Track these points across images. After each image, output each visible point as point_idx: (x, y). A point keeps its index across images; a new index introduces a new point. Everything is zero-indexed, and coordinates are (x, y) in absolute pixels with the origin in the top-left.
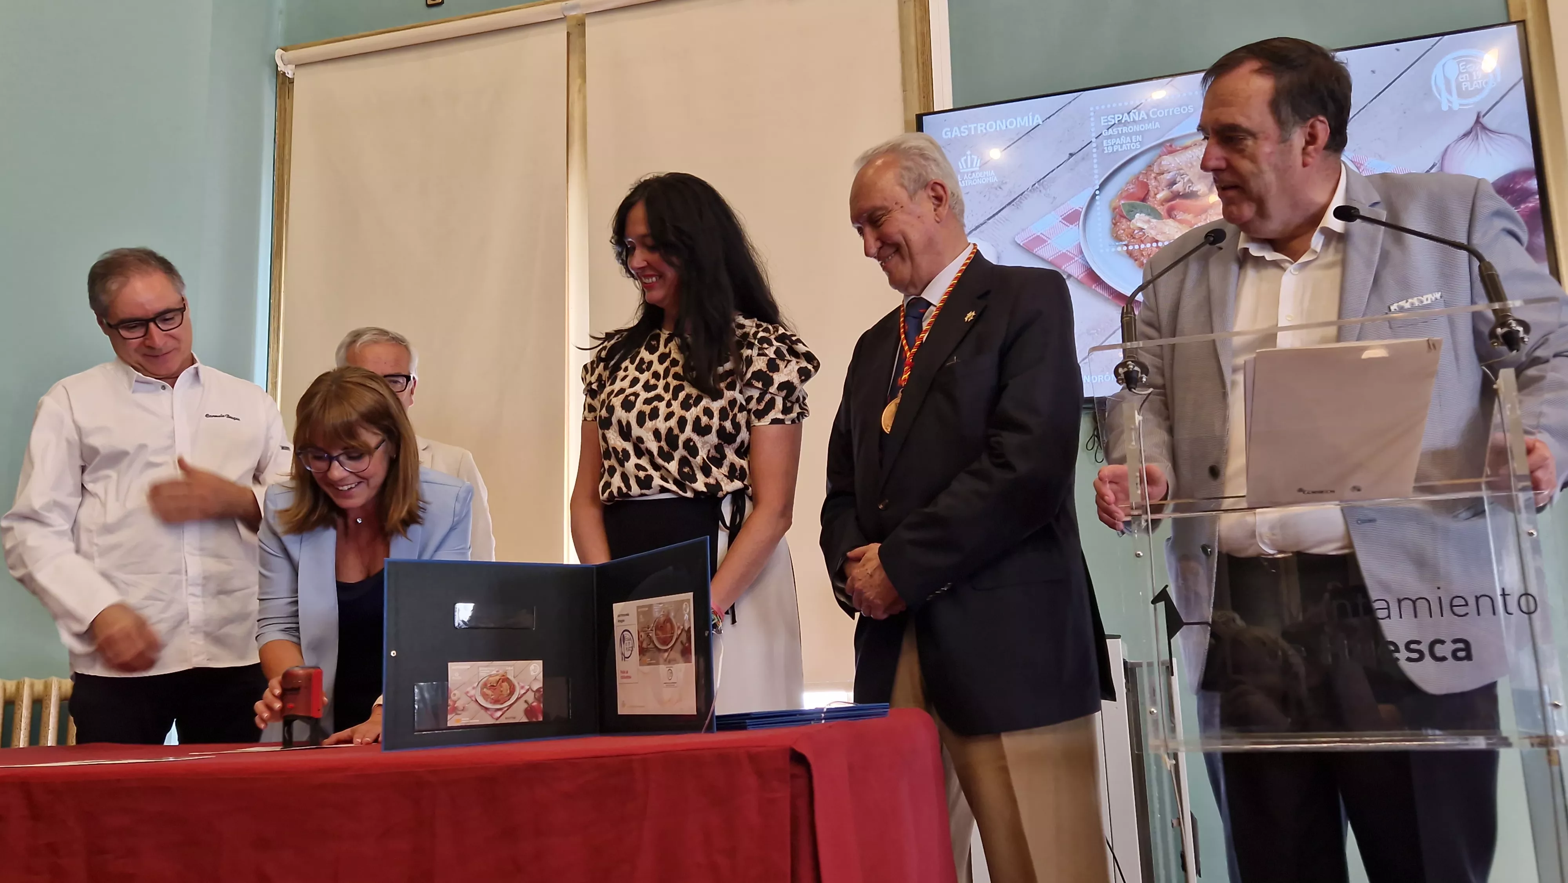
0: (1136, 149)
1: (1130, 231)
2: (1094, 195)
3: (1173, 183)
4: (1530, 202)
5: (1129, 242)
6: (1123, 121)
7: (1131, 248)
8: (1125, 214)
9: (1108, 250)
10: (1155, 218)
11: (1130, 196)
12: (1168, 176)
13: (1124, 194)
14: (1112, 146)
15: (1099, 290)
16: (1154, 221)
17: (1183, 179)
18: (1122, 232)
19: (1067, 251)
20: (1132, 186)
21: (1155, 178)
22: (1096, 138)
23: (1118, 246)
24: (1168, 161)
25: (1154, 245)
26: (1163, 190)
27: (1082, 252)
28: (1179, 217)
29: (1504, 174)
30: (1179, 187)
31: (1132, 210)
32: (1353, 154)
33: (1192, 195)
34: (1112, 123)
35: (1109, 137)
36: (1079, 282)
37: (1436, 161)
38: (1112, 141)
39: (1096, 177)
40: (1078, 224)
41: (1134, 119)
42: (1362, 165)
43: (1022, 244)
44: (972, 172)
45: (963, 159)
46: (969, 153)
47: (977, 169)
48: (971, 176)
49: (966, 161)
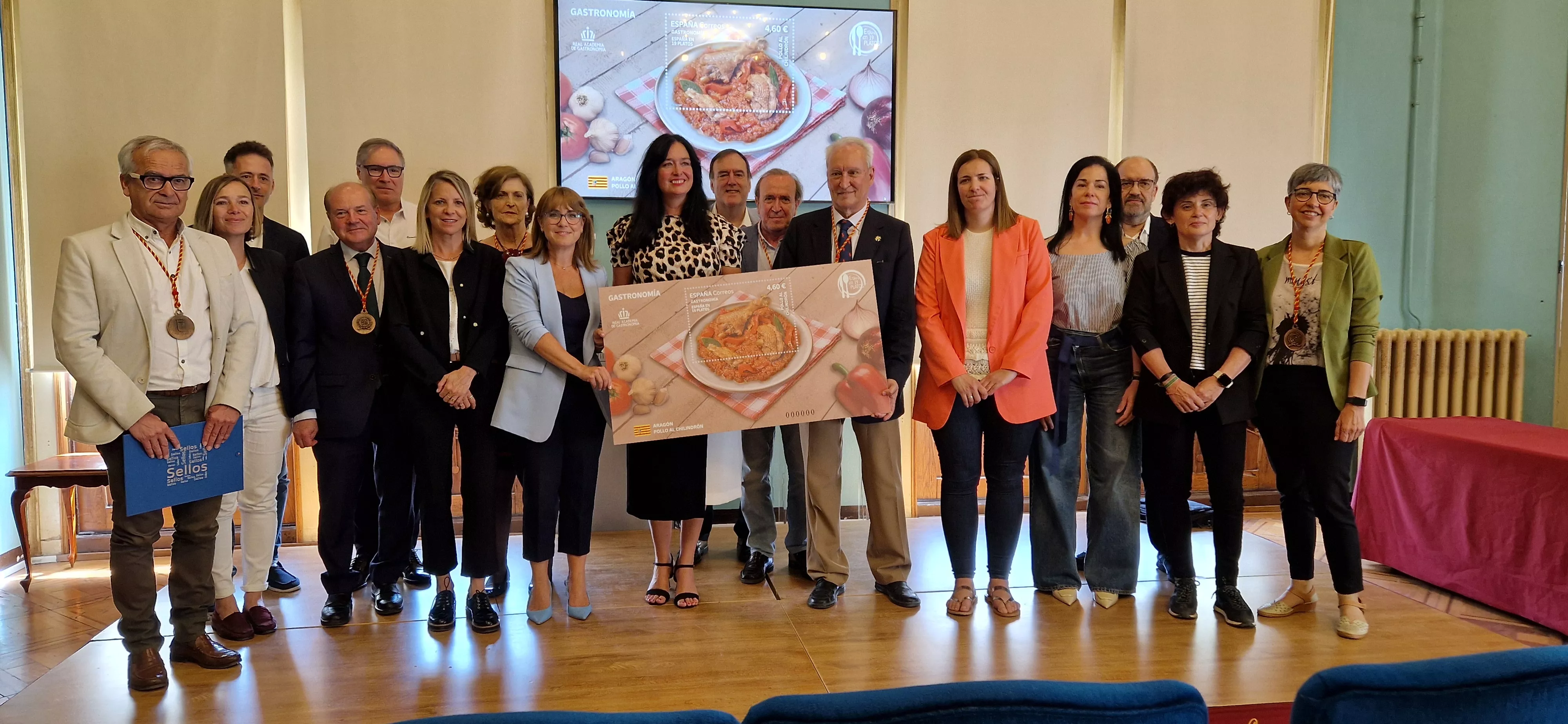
0: (690, 46)
1: (684, 98)
2: (664, 72)
3: (710, 72)
4: (887, 116)
5: (683, 105)
6: (685, 26)
7: (684, 109)
8: (682, 86)
9: (670, 108)
10: (699, 93)
11: (685, 76)
12: (707, 67)
13: (682, 75)
14: (677, 41)
16: (698, 94)
17: (716, 70)
18: (679, 98)
19: (647, 106)
20: (686, 70)
21: (700, 67)
22: (668, 34)
23: (676, 106)
24: (709, 58)
25: (697, 109)
26: (704, 75)
27: (655, 107)
28: (712, 94)
29: (877, 98)
30: (713, 75)
31: (686, 85)
32: (806, 73)
33: (720, 82)
34: (677, 27)
35: (675, 35)
36: (653, 126)
37: (847, 84)
38: (677, 38)
39: (666, 60)
40: (654, 89)
41: (690, 26)
42: (810, 79)
43: (619, 96)
44: (592, 42)
45: (584, 32)
46: (588, 28)
47: (593, 40)
48: (589, 44)
49: (586, 34)
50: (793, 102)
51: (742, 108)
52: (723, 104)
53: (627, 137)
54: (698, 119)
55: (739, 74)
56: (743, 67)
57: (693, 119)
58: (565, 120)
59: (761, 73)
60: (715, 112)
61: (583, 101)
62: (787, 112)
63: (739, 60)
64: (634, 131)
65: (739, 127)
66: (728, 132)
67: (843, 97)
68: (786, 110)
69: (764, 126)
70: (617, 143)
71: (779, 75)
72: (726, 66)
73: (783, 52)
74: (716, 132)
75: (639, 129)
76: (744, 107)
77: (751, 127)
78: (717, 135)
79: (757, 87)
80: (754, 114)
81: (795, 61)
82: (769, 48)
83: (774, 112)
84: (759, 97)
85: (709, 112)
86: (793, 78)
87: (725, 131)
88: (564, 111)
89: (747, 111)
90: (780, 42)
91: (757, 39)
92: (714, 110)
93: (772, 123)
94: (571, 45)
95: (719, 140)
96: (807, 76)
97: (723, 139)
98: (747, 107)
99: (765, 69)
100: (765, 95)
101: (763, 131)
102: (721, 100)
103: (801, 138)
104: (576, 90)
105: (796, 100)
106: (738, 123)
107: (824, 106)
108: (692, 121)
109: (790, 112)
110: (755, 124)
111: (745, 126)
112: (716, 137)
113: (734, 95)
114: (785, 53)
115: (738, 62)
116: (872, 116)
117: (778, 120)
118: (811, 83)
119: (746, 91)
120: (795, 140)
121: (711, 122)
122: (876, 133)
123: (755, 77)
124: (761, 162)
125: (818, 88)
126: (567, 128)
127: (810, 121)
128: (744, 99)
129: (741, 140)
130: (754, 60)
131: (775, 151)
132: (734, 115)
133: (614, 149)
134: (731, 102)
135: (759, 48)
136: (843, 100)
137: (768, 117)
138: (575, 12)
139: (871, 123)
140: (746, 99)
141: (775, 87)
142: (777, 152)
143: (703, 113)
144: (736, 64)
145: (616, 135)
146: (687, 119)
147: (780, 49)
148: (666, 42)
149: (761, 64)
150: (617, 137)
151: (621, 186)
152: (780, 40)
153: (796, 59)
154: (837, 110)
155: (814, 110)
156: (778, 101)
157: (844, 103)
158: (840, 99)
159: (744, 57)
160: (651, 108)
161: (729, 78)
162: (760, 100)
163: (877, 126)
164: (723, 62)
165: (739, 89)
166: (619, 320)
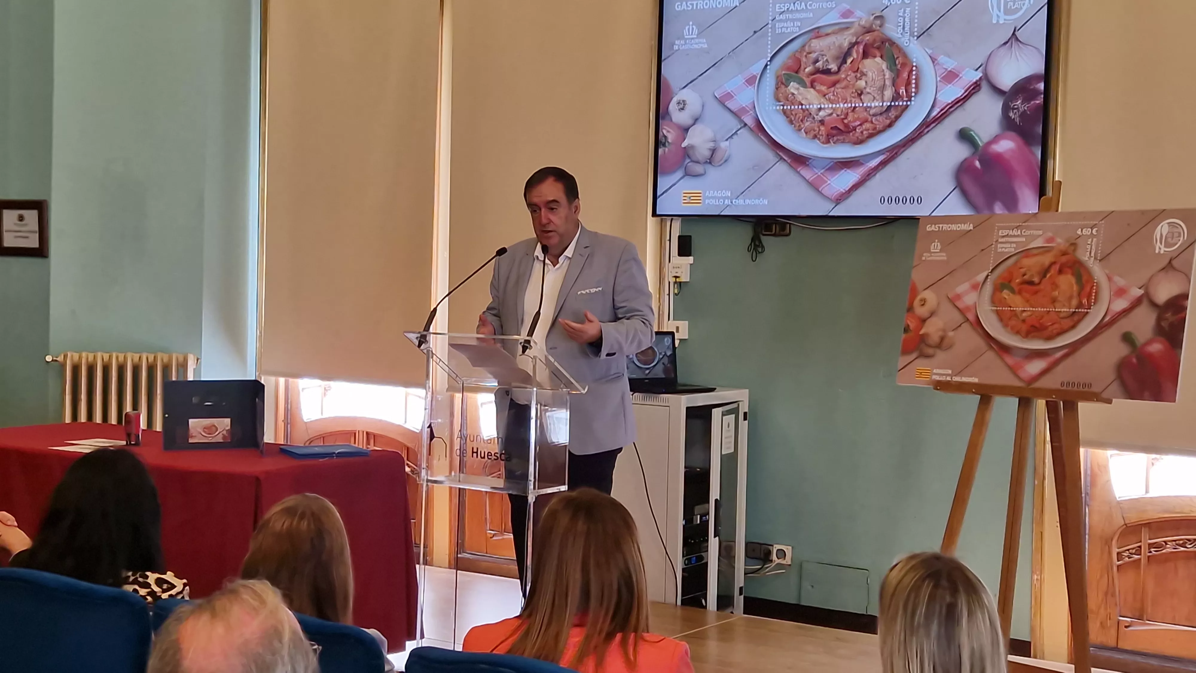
0: (796, 32)
1: (786, 95)
2: (766, 65)
3: (817, 61)
4: (1037, 100)
5: (785, 103)
6: (790, 9)
7: (785, 107)
8: (784, 81)
9: (771, 108)
10: (803, 87)
11: (788, 69)
13: (785, 66)
14: (782, 27)
15: (762, 136)
16: (801, 89)
17: (823, 59)
18: (781, 95)
19: (746, 106)
20: (790, 61)
21: (806, 56)
22: (772, 21)
23: (778, 105)
24: (816, 44)
25: (800, 107)
26: (810, 66)
27: (755, 107)
28: (817, 88)
29: (1024, 76)
30: (819, 64)
31: (789, 79)
32: (931, 51)
33: (827, 72)
34: (782, 10)
35: (781, 21)
36: (751, 129)
37: (983, 62)
38: (782, 25)
39: (769, 51)
40: (754, 86)
41: (797, 8)
42: (936, 60)
43: (718, 97)
44: (693, 38)
45: (687, 28)
46: (691, 23)
47: (695, 36)
48: (691, 41)
49: (689, 29)
50: (913, 90)
51: (851, 102)
52: (830, 99)
53: (724, 145)
54: (801, 117)
55: (849, 61)
56: (854, 50)
57: (795, 119)
58: (665, 129)
59: (875, 57)
60: (820, 109)
61: (682, 106)
62: (905, 103)
63: (850, 43)
64: (731, 137)
65: (846, 126)
66: (834, 132)
67: (978, 78)
68: (904, 101)
69: (876, 123)
70: (713, 151)
71: (898, 58)
72: (834, 52)
73: (904, 28)
74: (820, 133)
75: (737, 134)
77: (861, 125)
78: (821, 138)
79: (870, 74)
80: (867, 109)
81: (918, 37)
82: (887, 25)
83: (889, 104)
84: (871, 86)
85: (813, 110)
86: (914, 60)
87: (831, 132)
88: (663, 118)
89: (857, 105)
90: (900, 16)
91: (873, 15)
92: (819, 106)
93: (886, 119)
94: (674, 44)
95: (823, 143)
96: (933, 56)
97: (828, 142)
98: (858, 100)
99: (881, 52)
100: (879, 84)
101: (875, 129)
102: (827, 94)
103: (922, 136)
104: (676, 94)
105: (917, 87)
106: (846, 121)
107: (954, 92)
108: (794, 122)
109: (909, 103)
110: (866, 121)
111: (853, 125)
112: (819, 139)
113: (843, 86)
114: (906, 29)
115: (849, 46)
116: (1017, 102)
117: (895, 114)
118: (936, 64)
119: (857, 81)
120: (914, 138)
121: (815, 121)
122: (1021, 124)
123: (868, 62)
124: (871, 168)
125: (946, 69)
126: (665, 137)
127: (934, 114)
128: (854, 91)
129: (848, 142)
130: (868, 40)
131: (888, 154)
132: (842, 111)
133: (710, 159)
134: (839, 96)
135: (874, 26)
136: (978, 83)
137: (882, 112)
138: (680, 7)
139: (1015, 111)
140: (856, 91)
141: (892, 73)
142: (891, 155)
143: (807, 112)
144: (847, 49)
145: (713, 143)
146: (788, 119)
147: (899, 24)
148: (770, 30)
149: (875, 46)
150: (714, 145)
151: (716, 202)
152: (899, 14)
153: (919, 35)
154: (969, 96)
155: (939, 98)
156: (896, 90)
157: (978, 88)
158: (974, 80)
159: (858, 38)
160: (750, 108)
161: (837, 66)
162: (874, 90)
163: (1023, 115)
164: (831, 48)
165: (848, 79)
166: (929, 252)
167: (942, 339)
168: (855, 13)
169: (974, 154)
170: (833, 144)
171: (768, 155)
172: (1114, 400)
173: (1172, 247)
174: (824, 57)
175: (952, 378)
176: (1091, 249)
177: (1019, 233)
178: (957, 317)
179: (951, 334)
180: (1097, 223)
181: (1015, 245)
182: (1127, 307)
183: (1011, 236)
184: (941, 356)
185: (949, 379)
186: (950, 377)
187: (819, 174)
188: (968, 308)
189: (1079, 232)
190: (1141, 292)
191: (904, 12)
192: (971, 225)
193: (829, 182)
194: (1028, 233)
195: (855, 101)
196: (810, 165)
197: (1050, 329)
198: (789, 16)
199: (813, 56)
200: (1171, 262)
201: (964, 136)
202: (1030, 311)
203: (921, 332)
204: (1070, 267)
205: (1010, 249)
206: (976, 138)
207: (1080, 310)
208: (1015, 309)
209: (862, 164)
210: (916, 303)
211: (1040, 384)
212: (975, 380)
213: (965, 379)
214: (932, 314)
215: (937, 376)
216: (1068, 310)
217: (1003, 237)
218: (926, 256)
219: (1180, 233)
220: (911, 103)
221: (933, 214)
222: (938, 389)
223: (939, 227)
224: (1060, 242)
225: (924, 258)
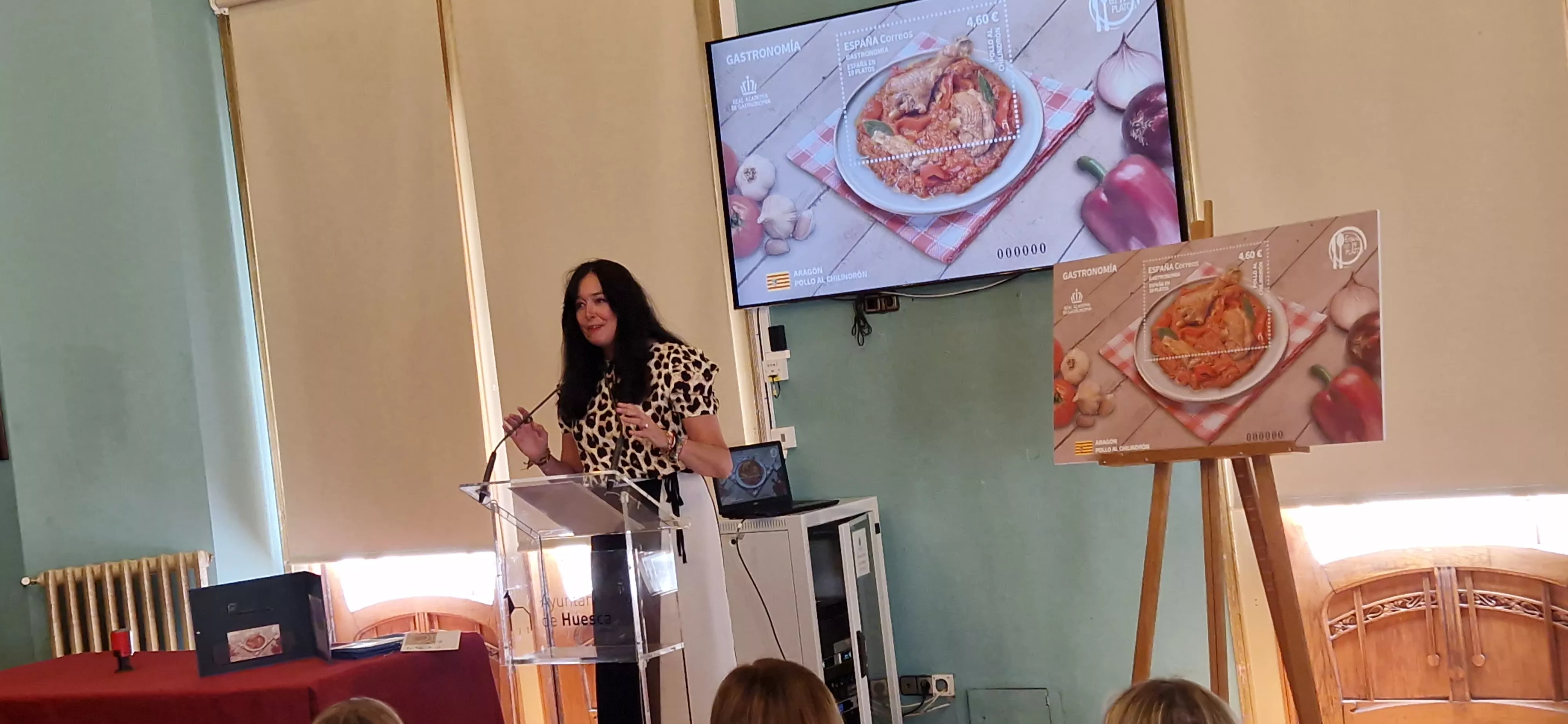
0: (872, 72)
1: (871, 146)
2: (843, 115)
3: (901, 103)
4: (1162, 114)
5: (871, 156)
6: (861, 47)
7: (872, 161)
8: (866, 131)
9: (855, 164)
10: (889, 134)
11: (869, 115)
13: (865, 113)
14: (854, 69)
15: (850, 199)
16: (888, 137)
17: (908, 98)
18: (865, 147)
19: (827, 165)
20: (870, 105)
21: (887, 98)
22: (842, 62)
23: (863, 160)
24: (896, 83)
25: (889, 158)
26: (893, 109)
27: (836, 166)
28: (906, 134)
29: (1142, 89)
30: (905, 106)
31: (872, 127)
32: (1031, 74)
33: (915, 113)
34: (853, 49)
35: (851, 61)
36: (836, 192)
37: (1093, 79)
38: (853, 66)
39: (844, 98)
40: (833, 141)
41: (869, 45)
42: (1038, 83)
43: (792, 160)
44: (752, 95)
45: (744, 83)
46: (747, 77)
47: (755, 92)
48: (751, 99)
49: (746, 85)
50: (1017, 121)
51: (947, 144)
52: (922, 144)
53: (806, 214)
54: (892, 171)
55: (938, 97)
56: (942, 85)
57: (885, 173)
58: (735, 205)
59: (967, 89)
60: (913, 158)
61: (751, 176)
62: (1010, 138)
63: (937, 77)
64: (814, 204)
65: (946, 173)
66: (933, 182)
67: (1089, 98)
68: (1007, 136)
69: (980, 165)
70: (796, 222)
71: (994, 86)
72: (919, 89)
73: (996, 51)
74: (917, 186)
75: (820, 200)
76: (950, 142)
77: (962, 170)
78: (918, 190)
79: (964, 110)
80: (966, 150)
81: (1014, 60)
82: (974, 50)
83: (991, 141)
84: (968, 123)
85: (905, 159)
86: (1013, 86)
87: (929, 182)
88: (732, 193)
89: (955, 147)
90: (990, 39)
91: (958, 40)
92: (911, 155)
93: (991, 159)
94: (731, 104)
95: (922, 196)
96: (1033, 79)
97: (926, 194)
98: (954, 142)
99: (973, 82)
100: (976, 119)
101: (979, 172)
102: (919, 139)
103: (1035, 174)
104: (742, 163)
105: (1021, 118)
106: (944, 168)
107: (1063, 118)
108: (885, 177)
109: (1014, 137)
110: (968, 164)
111: (954, 170)
112: (916, 193)
113: (935, 127)
114: (998, 52)
115: (936, 79)
116: (1138, 120)
117: (1000, 152)
118: (1040, 88)
119: (950, 120)
120: (1026, 178)
121: (908, 172)
122: (1147, 144)
123: (960, 96)
124: (982, 219)
125: (1052, 92)
126: (737, 214)
127: (1045, 146)
128: (949, 132)
129: (952, 192)
130: (956, 71)
131: (999, 199)
132: (938, 157)
133: (792, 233)
134: (933, 139)
135: (961, 54)
136: (1091, 104)
137: (985, 151)
138: (732, 60)
139: (1137, 130)
140: (951, 131)
141: (990, 106)
142: (1002, 201)
143: (897, 163)
144: (933, 84)
145: (793, 213)
146: (877, 174)
147: (990, 47)
148: (841, 74)
149: (965, 76)
150: (795, 216)
151: (806, 282)
152: (988, 36)
153: (1014, 57)
154: (1082, 120)
155: (1048, 127)
156: (997, 124)
157: (1091, 109)
158: (1086, 101)
159: (944, 71)
160: (832, 167)
161: (925, 105)
162: (971, 128)
163: (1148, 134)
164: (915, 84)
165: (940, 119)
166: (1071, 304)
167: (1100, 404)
168: (937, 41)
169: (1097, 186)
170: (933, 196)
171: (860, 218)
172: (1311, 447)
173: (1350, 260)
174: (908, 96)
175: (1118, 449)
176: (1258, 274)
177: (1172, 267)
178: (1115, 376)
179: (1109, 396)
180: (1261, 242)
181: (1168, 283)
182: (1310, 337)
183: (1163, 273)
184: (1101, 424)
185: (1115, 449)
186: (1116, 448)
187: (923, 233)
188: (1125, 364)
189: (1241, 257)
190: (1324, 317)
191: (994, 33)
192: (1115, 266)
193: (935, 241)
194: (1182, 266)
195: (952, 143)
196: (910, 224)
197: (1225, 375)
198: (860, 55)
199: (896, 97)
200: (1354, 276)
201: (1084, 166)
202: (1198, 357)
203: (1075, 399)
204: (1238, 300)
205: (1163, 288)
206: (1098, 167)
207: (1256, 348)
208: (1180, 357)
209: (972, 215)
210: (1064, 365)
211: (1223, 440)
212: (1147, 447)
213: (1134, 448)
214: (1084, 376)
215: (1101, 449)
216: (1242, 350)
217: (1153, 275)
218: (1066, 310)
219: (1358, 242)
220: (1016, 137)
221: (1062, 261)
222: (1104, 464)
223: (1078, 274)
224: (1221, 271)
225: (1064, 313)
